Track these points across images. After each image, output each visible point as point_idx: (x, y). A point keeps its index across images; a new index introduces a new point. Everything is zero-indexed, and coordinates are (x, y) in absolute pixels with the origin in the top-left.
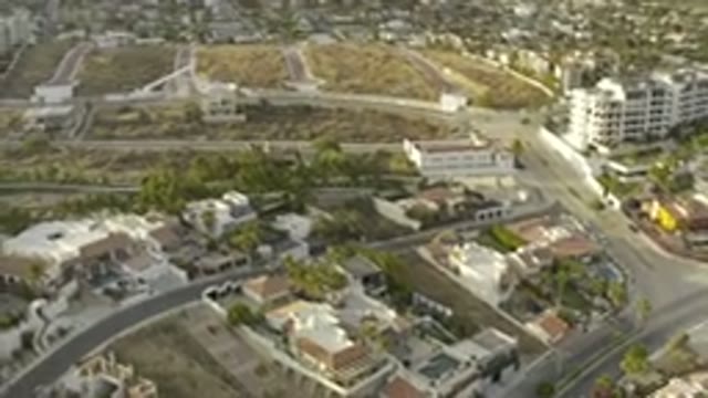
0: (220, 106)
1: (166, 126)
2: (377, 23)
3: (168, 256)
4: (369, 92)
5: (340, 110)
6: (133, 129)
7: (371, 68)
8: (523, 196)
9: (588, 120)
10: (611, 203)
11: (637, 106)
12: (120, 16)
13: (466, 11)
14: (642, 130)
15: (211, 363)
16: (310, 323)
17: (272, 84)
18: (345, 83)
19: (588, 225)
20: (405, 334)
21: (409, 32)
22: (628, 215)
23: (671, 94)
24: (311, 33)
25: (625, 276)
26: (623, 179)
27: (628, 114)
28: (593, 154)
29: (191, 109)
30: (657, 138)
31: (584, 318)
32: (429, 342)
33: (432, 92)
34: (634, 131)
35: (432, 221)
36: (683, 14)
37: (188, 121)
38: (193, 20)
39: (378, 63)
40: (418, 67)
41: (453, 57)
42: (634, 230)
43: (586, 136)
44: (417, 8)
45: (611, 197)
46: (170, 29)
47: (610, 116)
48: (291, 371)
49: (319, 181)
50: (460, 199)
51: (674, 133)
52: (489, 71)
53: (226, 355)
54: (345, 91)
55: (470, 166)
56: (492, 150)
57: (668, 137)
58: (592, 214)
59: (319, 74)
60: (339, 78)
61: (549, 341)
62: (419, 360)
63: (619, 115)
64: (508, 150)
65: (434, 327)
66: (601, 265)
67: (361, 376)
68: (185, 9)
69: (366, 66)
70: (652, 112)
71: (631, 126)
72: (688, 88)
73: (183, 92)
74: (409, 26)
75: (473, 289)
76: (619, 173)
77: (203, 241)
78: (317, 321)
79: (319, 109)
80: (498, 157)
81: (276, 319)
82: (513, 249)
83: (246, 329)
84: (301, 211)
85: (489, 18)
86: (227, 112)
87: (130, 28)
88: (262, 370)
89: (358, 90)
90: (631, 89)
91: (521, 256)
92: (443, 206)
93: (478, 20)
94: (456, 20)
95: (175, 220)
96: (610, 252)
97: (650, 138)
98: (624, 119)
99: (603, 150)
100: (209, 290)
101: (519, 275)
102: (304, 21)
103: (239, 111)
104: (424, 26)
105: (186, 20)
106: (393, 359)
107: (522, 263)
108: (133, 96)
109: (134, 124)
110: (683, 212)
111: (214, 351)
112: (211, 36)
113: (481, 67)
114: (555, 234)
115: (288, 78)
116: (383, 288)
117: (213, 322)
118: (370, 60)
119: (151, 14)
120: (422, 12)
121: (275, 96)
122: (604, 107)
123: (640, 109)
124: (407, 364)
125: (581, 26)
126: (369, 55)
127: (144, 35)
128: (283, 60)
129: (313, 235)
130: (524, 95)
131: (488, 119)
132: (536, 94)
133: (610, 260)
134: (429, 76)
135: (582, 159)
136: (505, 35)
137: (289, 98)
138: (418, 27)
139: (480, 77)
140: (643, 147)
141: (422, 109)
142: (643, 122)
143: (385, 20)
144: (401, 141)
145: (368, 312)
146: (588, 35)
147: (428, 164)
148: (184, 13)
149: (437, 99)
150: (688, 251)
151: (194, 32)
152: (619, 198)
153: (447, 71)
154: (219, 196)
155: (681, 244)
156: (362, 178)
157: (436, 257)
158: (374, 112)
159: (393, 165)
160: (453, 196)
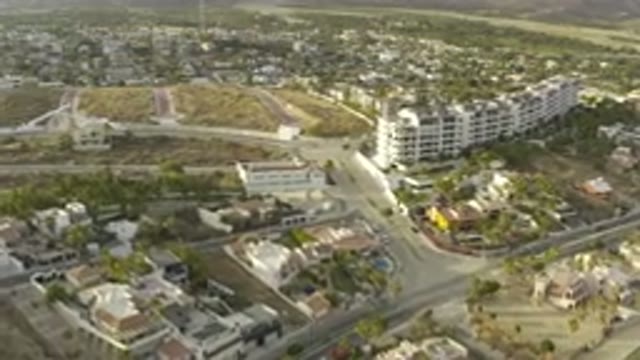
0: (90, 138)
1: (41, 154)
2: (253, 68)
3: (10, 250)
4: (221, 124)
5: (193, 140)
6: (14, 156)
7: (226, 105)
8: (326, 206)
9: (389, 143)
10: (401, 211)
11: (431, 131)
12: (27, 62)
13: (333, 57)
14: (436, 151)
15: (29, 330)
16: (108, 297)
17: (138, 119)
18: (200, 118)
19: (377, 228)
20: (187, 307)
21: (279, 76)
22: (414, 219)
23: (461, 120)
24: (192, 76)
25: (395, 266)
26: (415, 191)
27: (422, 138)
28: (393, 172)
29: (66, 139)
30: (450, 157)
31: (348, 298)
32: (207, 314)
33: (271, 124)
34: (428, 151)
35: (242, 226)
36: (529, 58)
37: (62, 149)
38: (92, 66)
39: (233, 101)
40: (266, 104)
41: (298, 95)
42: (415, 231)
43: (388, 157)
44: (290, 55)
45: (402, 206)
46: (69, 74)
47: (406, 139)
48: (92, 335)
49: (154, 196)
50: (270, 209)
51: (466, 153)
52: (325, 106)
53: (40, 324)
54: (201, 123)
55: (287, 183)
56: (307, 170)
57: (459, 156)
58: (383, 220)
59: (180, 110)
60: (196, 113)
61: (314, 316)
62: (195, 327)
63: (414, 139)
64: (320, 169)
65: (221, 305)
66: (378, 259)
67: (140, 336)
68: (85, 56)
69: (222, 103)
70: (445, 136)
71: (426, 148)
72: (478, 115)
73: (63, 127)
74: (280, 70)
75: (263, 278)
76: (413, 187)
77: (45, 241)
78: (114, 296)
79: (174, 139)
80: (312, 175)
81: (84, 297)
82: (299, 245)
83: (60, 305)
84: (134, 218)
85: (352, 63)
86: (96, 142)
87: (36, 73)
88: (68, 335)
89: (211, 123)
90: (425, 116)
91: (304, 251)
92: (255, 214)
93: (342, 65)
94: (323, 65)
95: (22, 224)
96: (387, 248)
97: (443, 157)
98: (418, 141)
99: (401, 168)
100: (37, 275)
101: (300, 266)
102: (188, 67)
103: (106, 141)
104: (293, 71)
105: (85, 66)
106: (171, 325)
107: (303, 256)
108: (19, 129)
109: (14, 152)
110: (455, 215)
111: (32, 320)
112: (104, 79)
113: (319, 103)
114: (339, 234)
115: (153, 114)
116: (183, 276)
117: (37, 299)
118: (226, 98)
119: (54, 61)
120: (293, 58)
121: (140, 129)
122: (401, 132)
123: (434, 133)
124: (183, 330)
125: (433, 69)
126: (225, 94)
127: (47, 79)
128: (153, 99)
129: (139, 236)
130: (350, 125)
131: (315, 146)
132: (359, 125)
133: (387, 254)
134: (272, 111)
135: (382, 176)
136: (363, 78)
137: (151, 131)
138: (288, 72)
139: (315, 111)
140: (437, 165)
141: (261, 139)
142: (436, 144)
143: (260, 66)
144: (233, 164)
145: (158, 291)
146: (439, 76)
147: (252, 181)
148: (84, 60)
149: (275, 130)
150: (455, 247)
151: (90, 76)
152: (408, 206)
153: (289, 107)
154: (63, 206)
155: (449, 241)
156: (191, 194)
157: (237, 253)
158: (220, 140)
159: (223, 183)
160: (265, 206)
